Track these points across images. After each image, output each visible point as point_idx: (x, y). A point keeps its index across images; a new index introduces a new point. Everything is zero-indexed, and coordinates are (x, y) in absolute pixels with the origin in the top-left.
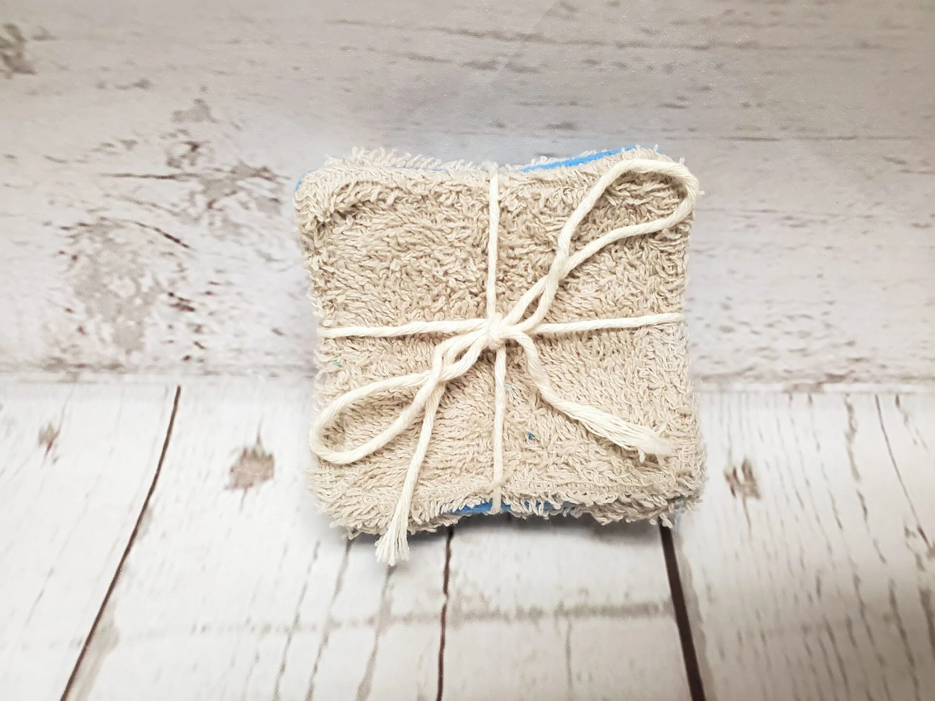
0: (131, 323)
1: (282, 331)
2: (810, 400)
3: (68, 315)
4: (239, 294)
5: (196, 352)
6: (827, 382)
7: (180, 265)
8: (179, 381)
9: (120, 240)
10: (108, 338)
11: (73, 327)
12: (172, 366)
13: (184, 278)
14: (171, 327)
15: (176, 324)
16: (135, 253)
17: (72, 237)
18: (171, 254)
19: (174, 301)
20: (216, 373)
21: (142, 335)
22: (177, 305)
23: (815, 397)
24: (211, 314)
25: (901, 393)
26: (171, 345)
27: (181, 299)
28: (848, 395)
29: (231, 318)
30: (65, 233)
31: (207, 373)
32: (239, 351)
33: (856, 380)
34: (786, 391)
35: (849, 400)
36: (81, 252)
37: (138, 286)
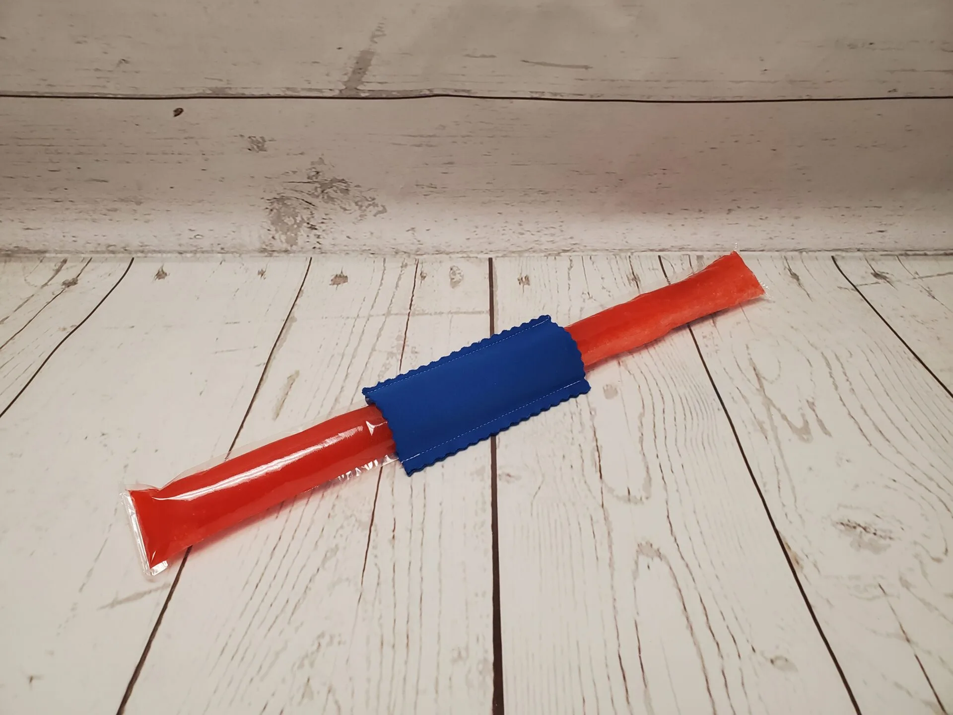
0: (293, 235)
1: (350, 237)
2: (555, 258)
3: (269, 232)
4: (334, 223)
5: (318, 246)
6: (563, 252)
7: (311, 212)
8: (312, 256)
9: (289, 204)
10: (284, 241)
11: (270, 237)
12: (309, 251)
13: (313, 217)
14: (308, 236)
15: (309, 235)
16: (294, 208)
18: (308, 208)
19: (310, 226)
20: (326, 253)
21: (297, 239)
22: (310, 227)
23: (557, 257)
24: (324, 231)
25: (592, 255)
26: (308, 243)
27: (312, 225)
28: (570, 256)
29: (331, 232)
30: (269, 201)
31: (322, 253)
32: (334, 244)
33: (574, 251)
34: (545, 256)
35: (571, 258)
36: (274, 208)
37: (295, 220)
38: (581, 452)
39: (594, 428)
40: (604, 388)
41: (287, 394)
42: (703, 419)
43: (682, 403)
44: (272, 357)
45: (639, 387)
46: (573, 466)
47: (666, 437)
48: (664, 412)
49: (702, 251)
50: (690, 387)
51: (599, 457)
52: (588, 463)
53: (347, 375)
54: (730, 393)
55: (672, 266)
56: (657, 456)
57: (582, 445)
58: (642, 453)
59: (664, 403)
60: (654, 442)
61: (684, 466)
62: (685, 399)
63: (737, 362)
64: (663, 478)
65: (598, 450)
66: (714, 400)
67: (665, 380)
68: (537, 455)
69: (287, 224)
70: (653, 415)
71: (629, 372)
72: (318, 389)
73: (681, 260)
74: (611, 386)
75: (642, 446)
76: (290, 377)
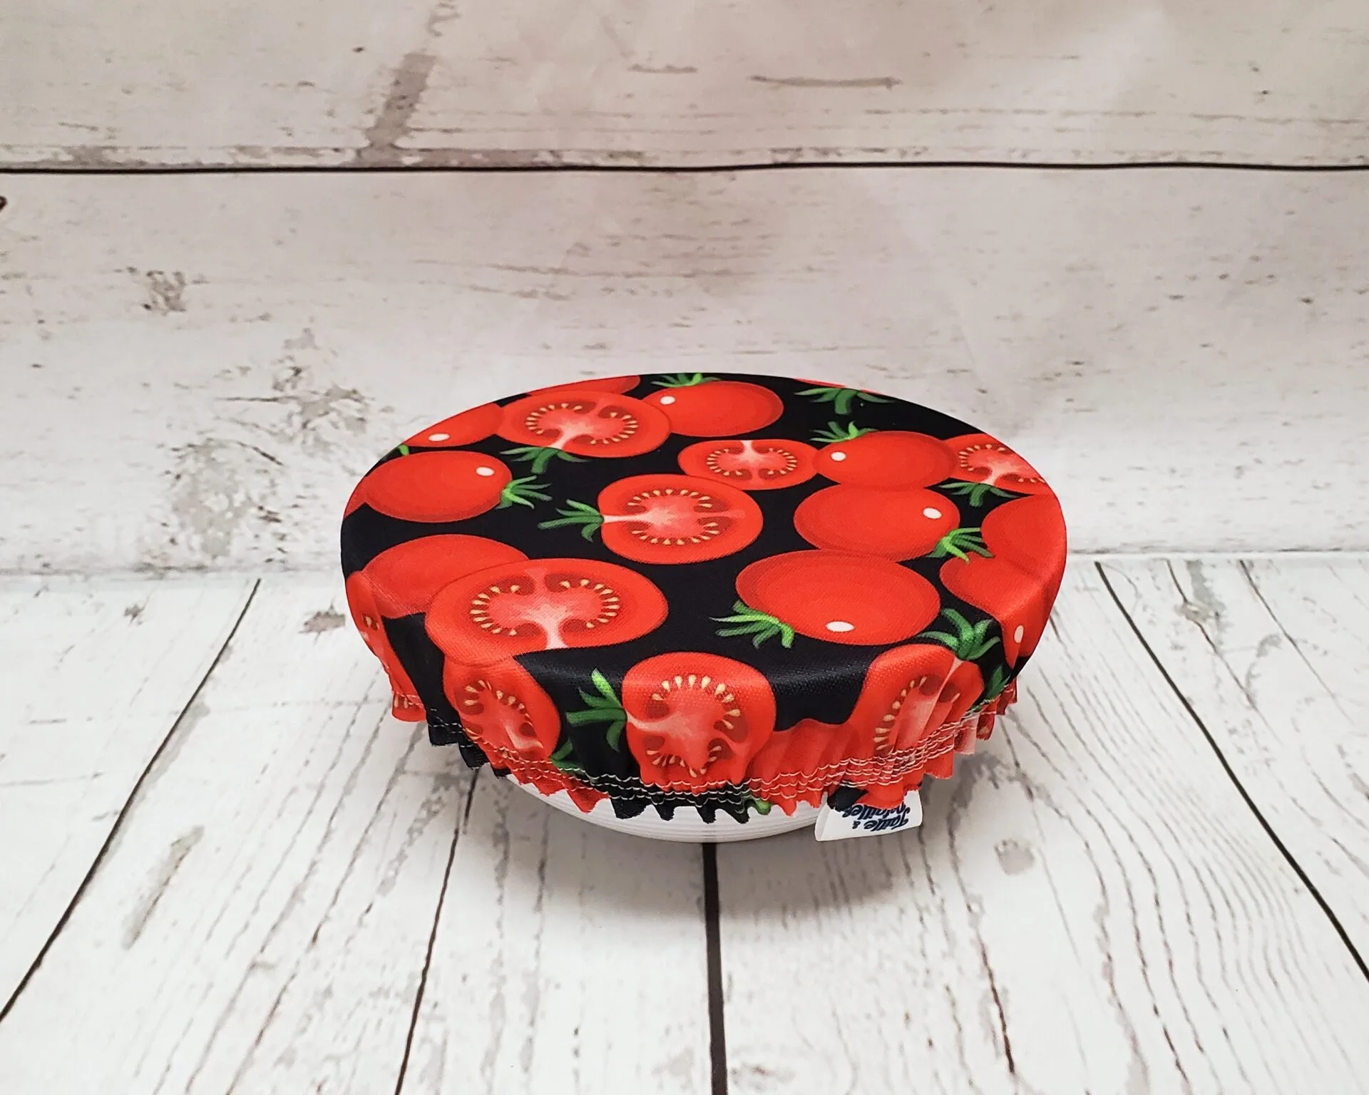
0: (221, 534)
3: (165, 528)
4: (323, 506)
5: (278, 556)
7: (272, 481)
8: (260, 576)
9: (221, 459)
10: (197, 546)
11: (166, 539)
12: (255, 566)
13: (274, 493)
14: (257, 536)
15: (262, 534)
16: (232, 471)
17: (180, 457)
18: (265, 471)
19: (263, 514)
20: (295, 569)
21: (228, 543)
22: (265, 518)
24: (296, 524)
26: (255, 551)
27: (270, 512)
29: (314, 527)
30: (176, 453)
31: (287, 569)
32: (319, 554)
36: (185, 471)
37: (231, 501)
38: (953, 1004)
39: (983, 945)
40: (997, 849)
41: (166, 883)
42: (1260, 914)
43: (1201, 881)
44: (137, 798)
45: (1087, 845)
46: (934, 1042)
47: (1171, 964)
48: (1157, 903)
49: (1195, 551)
50: (1215, 842)
51: (1002, 1016)
52: (974, 1030)
53: (327, 836)
54: (1319, 854)
55: (1130, 581)
56: (1156, 1011)
57: (952, 987)
58: (1115, 1002)
59: (1154, 880)
60: (1141, 975)
61: (1229, 1033)
62: (1207, 872)
63: (1321, 783)
64: (1178, 1065)
65: (997, 1000)
66: (1281, 869)
67: (1149, 827)
68: (834, 1014)
69: (210, 510)
70: (1130, 912)
71: (1057, 811)
72: (249, 869)
73: (1151, 570)
74: (1016, 844)
75: (1112, 985)
76: (178, 841)
